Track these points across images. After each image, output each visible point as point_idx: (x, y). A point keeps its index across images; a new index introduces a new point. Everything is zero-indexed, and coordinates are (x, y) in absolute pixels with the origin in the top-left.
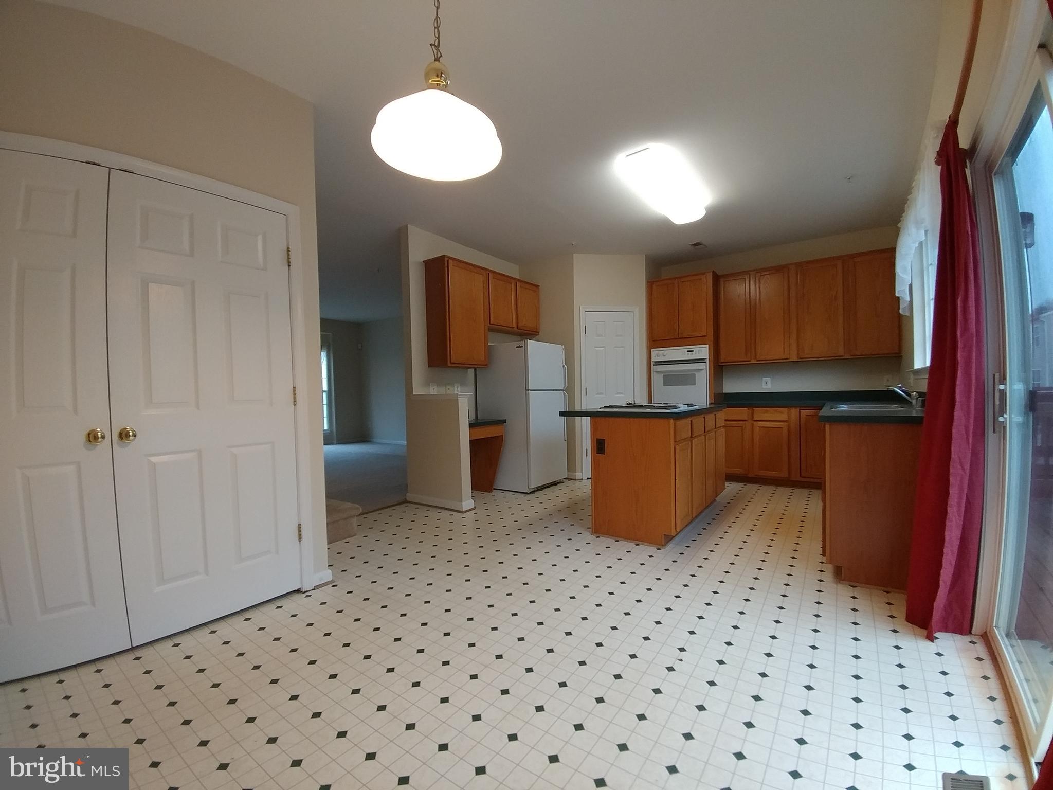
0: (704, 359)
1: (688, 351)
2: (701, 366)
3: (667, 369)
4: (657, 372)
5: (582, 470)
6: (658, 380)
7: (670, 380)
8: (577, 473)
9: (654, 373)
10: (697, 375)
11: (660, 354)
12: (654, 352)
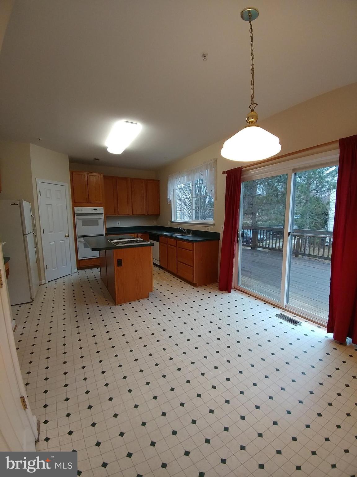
0: (102, 214)
1: (94, 210)
2: (101, 217)
3: (84, 218)
4: (78, 219)
5: (45, 278)
6: (79, 223)
7: (85, 223)
8: (42, 281)
9: (77, 219)
10: (99, 221)
11: (78, 210)
12: (76, 209)
